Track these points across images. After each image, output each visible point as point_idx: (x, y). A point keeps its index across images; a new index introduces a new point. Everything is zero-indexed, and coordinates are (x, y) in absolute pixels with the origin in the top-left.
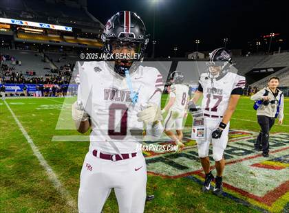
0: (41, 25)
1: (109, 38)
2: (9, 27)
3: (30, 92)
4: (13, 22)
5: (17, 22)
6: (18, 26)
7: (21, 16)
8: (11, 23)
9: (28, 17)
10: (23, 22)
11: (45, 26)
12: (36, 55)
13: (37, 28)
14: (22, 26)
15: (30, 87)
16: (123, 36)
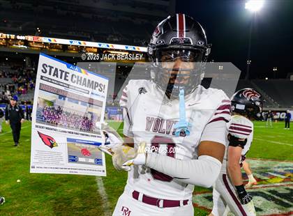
0: (127, 48)
1: (157, 47)
2: (96, 50)
3: (111, 116)
4: (100, 45)
5: (104, 45)
6: (105, 49)
7: (108, 39)
8: (98, 46)
9: (115, 40)
10: (109, 45)
11: (131, 48)
12: (120, 78)
13: (122, 51)
14: (108, 49)
15: (112, 110)
16: (175, 42)
